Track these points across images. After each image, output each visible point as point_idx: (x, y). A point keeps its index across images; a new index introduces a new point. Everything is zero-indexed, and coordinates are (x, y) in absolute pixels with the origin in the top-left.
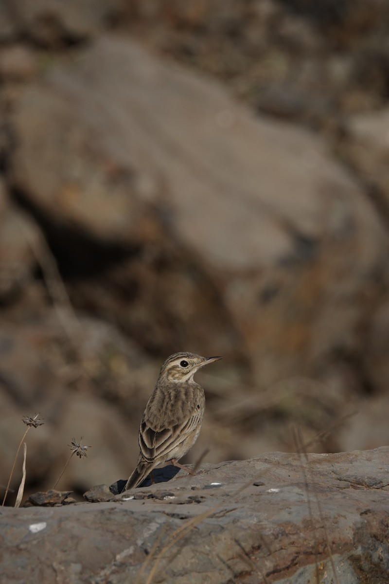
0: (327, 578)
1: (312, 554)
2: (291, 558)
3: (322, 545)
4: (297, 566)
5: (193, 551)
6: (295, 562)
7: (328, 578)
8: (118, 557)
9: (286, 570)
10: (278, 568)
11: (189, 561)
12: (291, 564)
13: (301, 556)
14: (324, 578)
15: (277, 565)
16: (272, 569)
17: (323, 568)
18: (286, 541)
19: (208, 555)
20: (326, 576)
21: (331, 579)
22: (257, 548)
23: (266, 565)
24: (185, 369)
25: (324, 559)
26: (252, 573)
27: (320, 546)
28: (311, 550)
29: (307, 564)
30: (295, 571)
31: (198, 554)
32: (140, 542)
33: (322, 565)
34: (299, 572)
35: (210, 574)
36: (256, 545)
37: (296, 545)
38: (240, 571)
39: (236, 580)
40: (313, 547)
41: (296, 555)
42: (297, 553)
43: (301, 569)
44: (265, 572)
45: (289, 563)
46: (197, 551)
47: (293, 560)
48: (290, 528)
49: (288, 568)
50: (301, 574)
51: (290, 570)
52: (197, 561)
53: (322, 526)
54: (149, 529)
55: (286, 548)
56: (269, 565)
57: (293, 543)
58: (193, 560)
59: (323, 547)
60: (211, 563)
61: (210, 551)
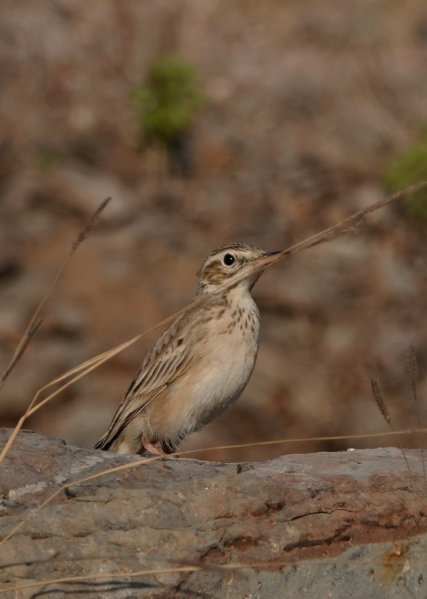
0: (409, 572)
1: (378, 525)
2: (336, 527)
3: (399, 515)
4: (350, 542)
5: (152, 497)
6: (344, 534)
7: (412, 571)
8: (12, 494)
9: (325, 545)
10: (310, 539)
11: (143, 511)
12: (336, 536)
13: (357, 527)
14: (404, 571)
15: (308, 535)
16: (297, 540)
17: (401, 554)
18: (330, 500)
19: (179, 505)
20: (407, 568)
21: (418, 574)
22: (276, 506)
23: (287, 533)
24: (228, 269)
25: (403, 538)
26: (261, 542)
27: (395, 516)
28: (376, 519)
29: (368, 542)
30: (344, 550)
31: (160, 502)
32: (59, 479)
33: (399, 548)
34: (350, 551)
35: (176, 533)
36: (275, 502)
37: (348, 508)
38: (235, 535)
39: (226, 548)
40: (380, 516)
41: (346, 524)
42: (348, 521)
43: (355, 548)
44: (284, 542)
45: (332, 535)
46: (159, 498)
47: (339, 531)
48: (344, 485)
49: (329, 541)
50: (356, 556)
51: (333, 545)
52: (157, 513)
53: (404, 486)
54: (84, 463)
55: (329, 511)
56: (293, 533)
57: (343, 505)
58: (150, 511)
59: (400, 518)
60: (184, 519)
61: (184, 501)
